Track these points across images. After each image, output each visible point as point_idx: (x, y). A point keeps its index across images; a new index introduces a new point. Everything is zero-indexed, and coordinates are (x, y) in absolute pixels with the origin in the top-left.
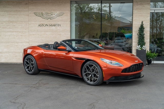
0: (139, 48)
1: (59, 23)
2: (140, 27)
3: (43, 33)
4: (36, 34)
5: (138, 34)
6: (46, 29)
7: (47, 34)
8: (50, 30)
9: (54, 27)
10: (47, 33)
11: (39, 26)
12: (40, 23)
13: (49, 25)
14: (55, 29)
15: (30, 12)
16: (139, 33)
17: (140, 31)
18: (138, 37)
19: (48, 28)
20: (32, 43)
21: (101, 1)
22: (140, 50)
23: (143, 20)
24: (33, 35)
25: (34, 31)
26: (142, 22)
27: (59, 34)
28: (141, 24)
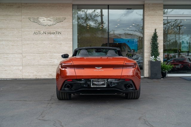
0: (152, 59)
1: (59, 30)
2: (153, 35)
3: (40, 42)
4: (31, 44)
5: (151, 44)
6: (44, 37)
7: (44, 44)
8: (48, 39)
9: (52, 36)
10: (45, 42)
11: (35, 34)
12: (36, 30)
13: (47, 33)
14: (55, 37)
15: (23, 17)
16: (152, 42)
17: (153, 40)
18: (151, 47)
19: (46, 37)
20: (26, 54)
21: (107, 6)
22: (154, 61)
23: (156, 27)
24: (27, 44)
25: (29, 40)
26: (155, 30)
27: (59, 44)
28: (154, 32)
